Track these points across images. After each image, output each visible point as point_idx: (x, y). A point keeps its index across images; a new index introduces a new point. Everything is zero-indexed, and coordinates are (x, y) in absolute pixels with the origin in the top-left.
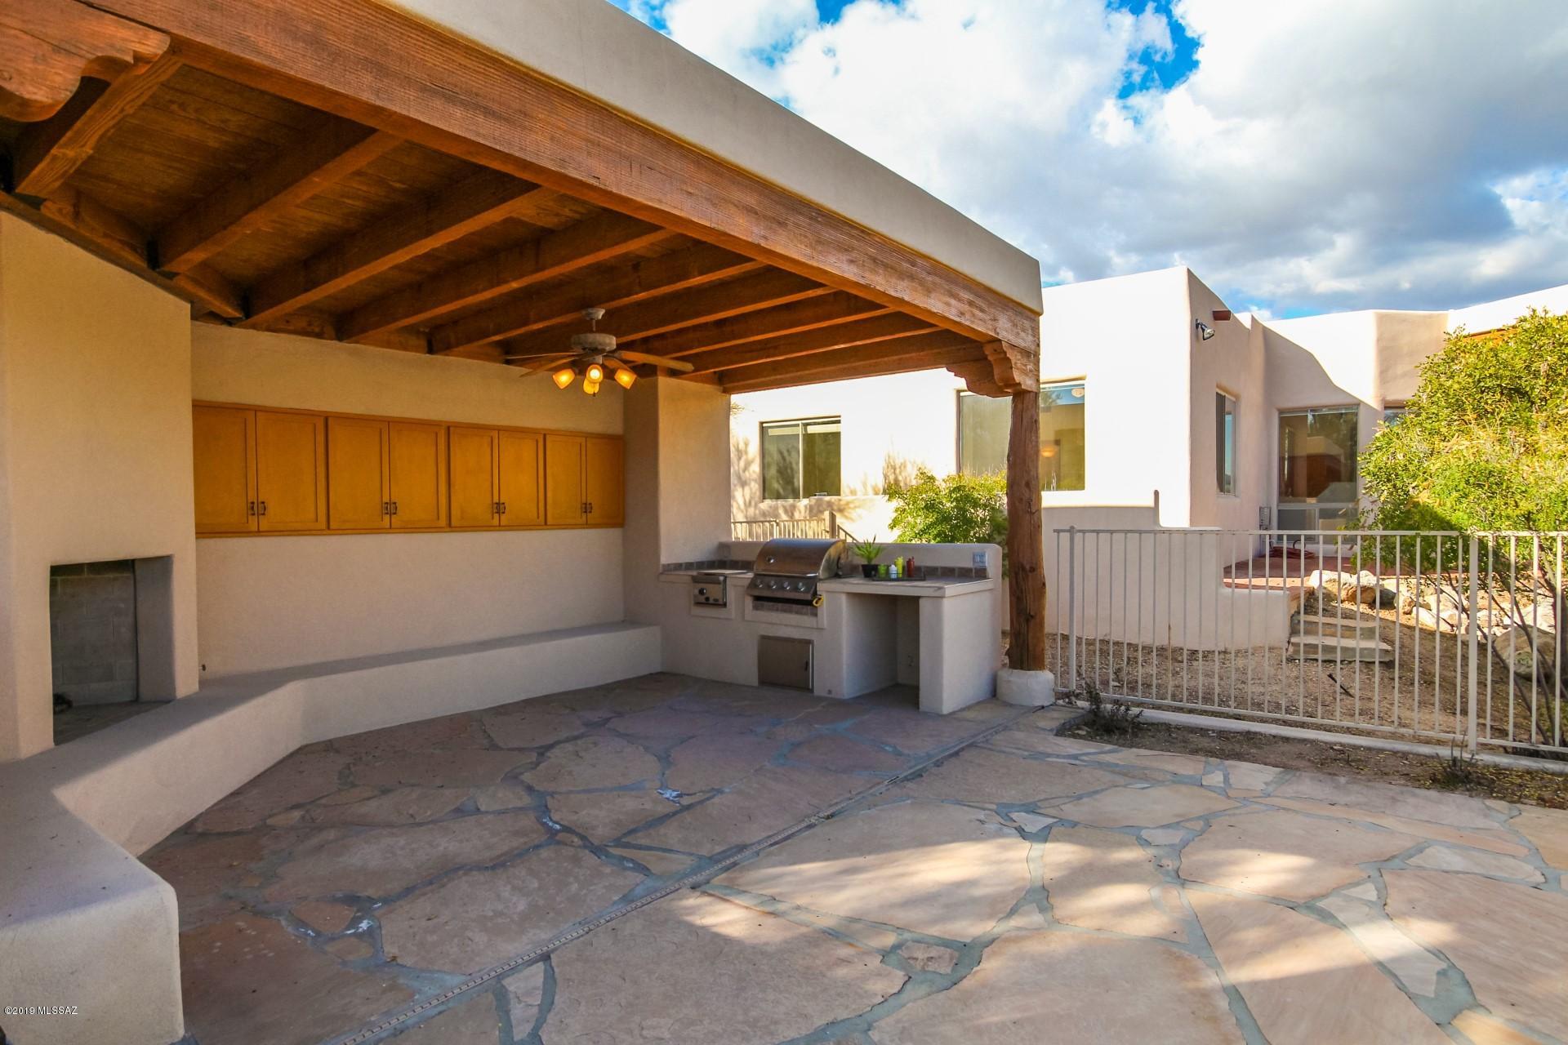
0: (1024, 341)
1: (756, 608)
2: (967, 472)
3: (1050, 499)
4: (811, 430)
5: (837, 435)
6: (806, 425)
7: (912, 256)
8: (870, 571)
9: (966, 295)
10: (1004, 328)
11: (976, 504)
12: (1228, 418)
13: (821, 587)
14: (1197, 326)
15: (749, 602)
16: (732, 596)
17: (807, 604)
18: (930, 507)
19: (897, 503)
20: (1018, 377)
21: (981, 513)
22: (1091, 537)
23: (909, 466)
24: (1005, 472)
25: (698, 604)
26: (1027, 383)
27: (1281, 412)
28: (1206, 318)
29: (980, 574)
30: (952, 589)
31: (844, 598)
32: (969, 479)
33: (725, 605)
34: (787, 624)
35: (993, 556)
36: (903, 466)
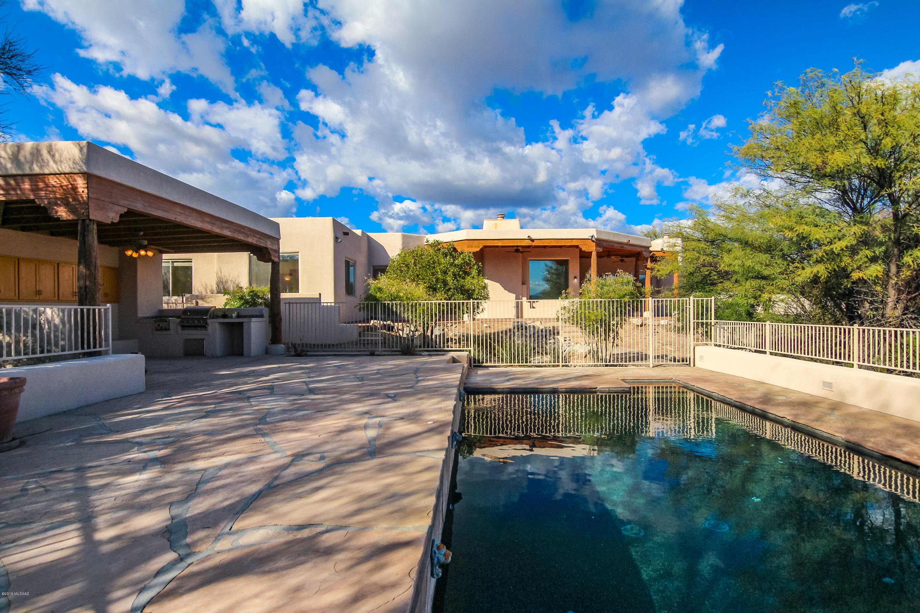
0: (275, 247)
1: (182, 330)
2: (254, 285)
3: (284, 295)
4: (176, 264)
5: (190, 268)
6: (173, 262)
7: (244, 227)
8: (225, 316)
9: (258, 236)
10: (269, 244)
11: (258, 297)
12: (351, 269)
13: (209, 321)
14: (336, 239)
15: (179, 328)
16: (172, 326)
17: (204, 327)
18: (241, 298)
19: (227, 296)
20: (273, 258)
21: (260, 301)
22: (295, 305)
23: (229, 282)
24: (269, 286)
25: (157, 330)
26: (276, 260)
27: (374, 267)
28: (340, 235)
29: (262, 316)
30: (254, 320)
31: (217, 325)
32: (255, 288)
33: (169, 329)
34: (196, 334)
35: (266, 311)
36: (227, 282)
